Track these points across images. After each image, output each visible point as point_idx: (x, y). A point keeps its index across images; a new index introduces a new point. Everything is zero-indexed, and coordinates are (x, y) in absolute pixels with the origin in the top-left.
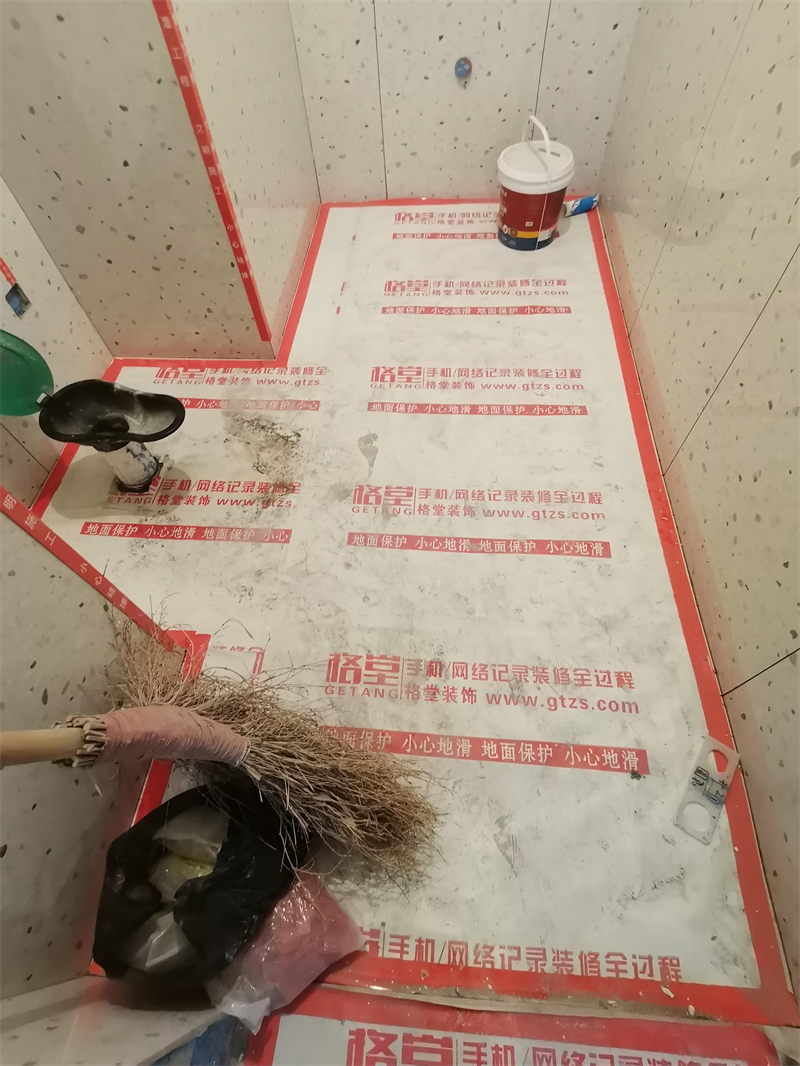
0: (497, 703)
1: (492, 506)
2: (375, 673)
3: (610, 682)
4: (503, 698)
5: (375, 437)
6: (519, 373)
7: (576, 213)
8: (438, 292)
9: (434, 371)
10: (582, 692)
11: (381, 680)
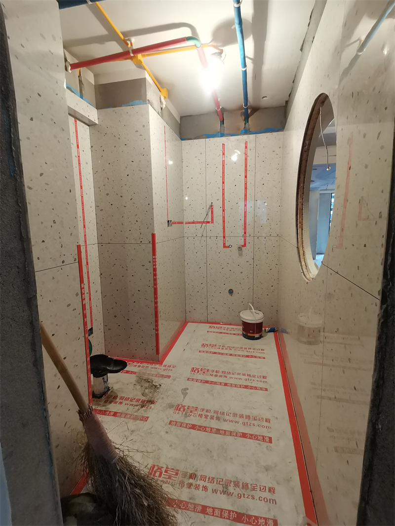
0: (216, 493)
1: (227, 418)
2: (168, 474)
3: (265, 490)
4: (219, 491)
5: (188, 389)
6: (244, 375)
7: (269, 331)
8: (219, 348)
9: (213, 371)
10: (253, 493)
11: (170, 477)
